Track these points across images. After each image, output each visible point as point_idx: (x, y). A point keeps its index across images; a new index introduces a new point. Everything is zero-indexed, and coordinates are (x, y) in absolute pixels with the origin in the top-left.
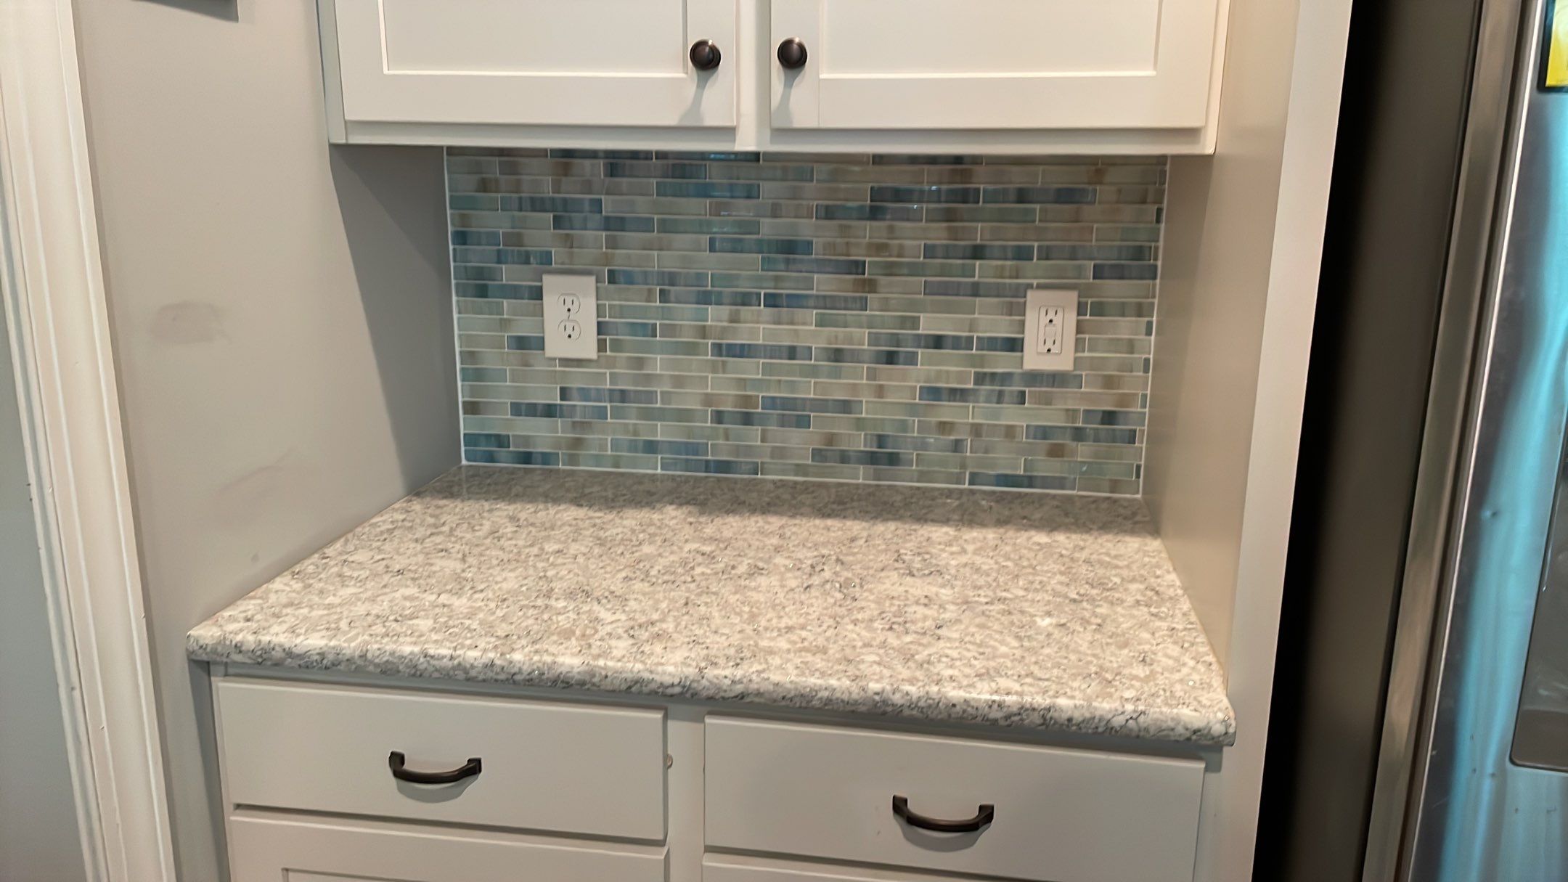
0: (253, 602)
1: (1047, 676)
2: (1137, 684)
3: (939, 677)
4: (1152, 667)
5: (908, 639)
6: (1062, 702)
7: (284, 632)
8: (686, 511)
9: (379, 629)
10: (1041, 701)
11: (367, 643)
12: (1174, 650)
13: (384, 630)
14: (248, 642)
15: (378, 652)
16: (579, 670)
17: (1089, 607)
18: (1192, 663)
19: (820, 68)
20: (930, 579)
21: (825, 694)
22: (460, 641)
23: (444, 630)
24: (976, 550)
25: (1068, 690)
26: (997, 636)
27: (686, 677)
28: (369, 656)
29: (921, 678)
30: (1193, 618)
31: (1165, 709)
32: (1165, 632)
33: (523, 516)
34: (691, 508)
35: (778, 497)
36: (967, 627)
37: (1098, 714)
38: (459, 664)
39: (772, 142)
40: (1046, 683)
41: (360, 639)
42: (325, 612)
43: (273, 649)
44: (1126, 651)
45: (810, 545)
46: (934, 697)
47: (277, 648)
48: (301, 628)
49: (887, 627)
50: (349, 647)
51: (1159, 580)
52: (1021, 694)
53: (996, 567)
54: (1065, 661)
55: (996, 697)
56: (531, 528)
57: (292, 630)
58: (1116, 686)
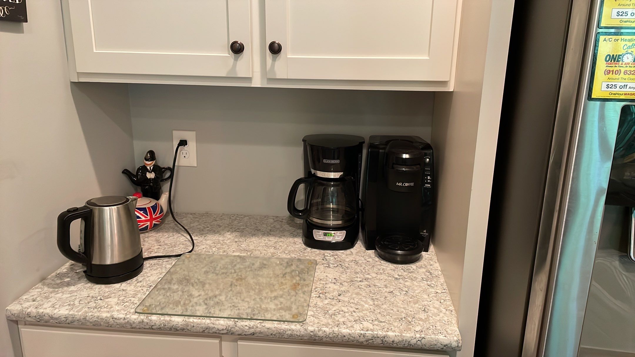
0: (37, 290)
1: (383, 321)
2: (421, 323)
3: (338, 323)
4: (428, 313)
5: (326, 302)
6: (390, 334)
7: (49, 307)
8: (234, 235)
9: (92, 304)
10: (381, 333)
11: (86, 312)
12: (437, 304)
13: (95, 305)
14: (33, 312)
15: (91, 317)
16: (181, 324)
17: (402, 282)
18: (444, 310)
19: (287, 53)
20: (337, 269)
21: (289, 332)
22: (128, 310)
23: (122, 303)
24: (357, 253)
25: (393, 328)
26: (364, 299)
27: (229, 326)
28: (87, 318)
29: (331, 323)
30: (445, 287)
31: (433, 336)
32: (434, 295)
33: (162, 240)
34: (237, 234)
35: (274, 227)
36: (352, 295)
37: (405, 339)
38: (128, 322)
39: (267, 84)
40: (384, 324)
41: (84, 310)
42: (69, 295)
43: (45, 315)
44: (417, 305)
45: (287, 252)
46: (336, 333)
47: (46, 315)
48: (57, 304)
49: (318, 296)
50: (78, 314)
51: (431, 267)
52: (372, 330)
53: (364, 261)
54: (392, 311)
55: (362, 332)
56: (165, 247)
57: (53, 306)
58: (413, 324)
